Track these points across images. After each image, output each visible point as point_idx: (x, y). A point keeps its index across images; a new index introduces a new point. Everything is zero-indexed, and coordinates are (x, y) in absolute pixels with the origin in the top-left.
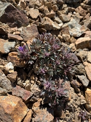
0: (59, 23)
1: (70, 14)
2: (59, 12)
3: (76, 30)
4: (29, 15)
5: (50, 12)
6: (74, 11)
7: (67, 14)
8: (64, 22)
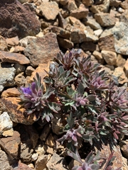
0: (94, 29)
1: (113, 12)
2: (95, 7)
3: (125, 42)
4: (41, 12)
5: (78, 7)
6: (120, 6)
7: (109, 12)
8: (104, 28)
